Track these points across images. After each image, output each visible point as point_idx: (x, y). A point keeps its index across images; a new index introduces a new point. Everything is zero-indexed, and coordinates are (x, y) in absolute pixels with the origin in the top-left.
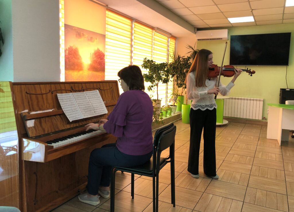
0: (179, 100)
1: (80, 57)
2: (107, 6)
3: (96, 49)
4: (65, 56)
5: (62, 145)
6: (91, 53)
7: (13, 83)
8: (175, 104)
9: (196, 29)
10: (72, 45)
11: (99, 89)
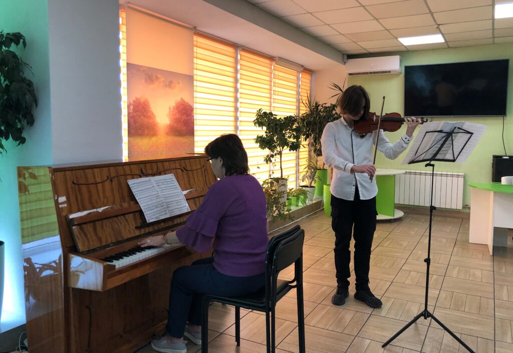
0: (319, 177)
1: (153, 114)
2: (195, 28)
3: (179, 99)
4: (129, 113)
5: (128, 263)
6: (170, 108)
7: (54, 169)
8: (313, 184)
9: (346, 57)
10: (139, 96)
11: (183, 169)
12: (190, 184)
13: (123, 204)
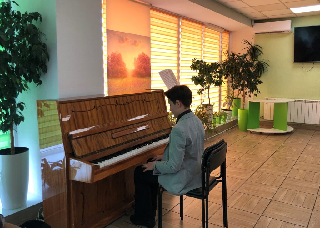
0: (235, 104)
1: (124, 63)
2: (151, 5)
3: (141, 53)
4: (108, 63)
5: (108, 164)
6: (135, 59)
7: (59, 102)
8: (231, 109)
9: (253, 22)
10: (114, 51)
11: (144, 101)
12: (148, 111)
13: (105, 124)
